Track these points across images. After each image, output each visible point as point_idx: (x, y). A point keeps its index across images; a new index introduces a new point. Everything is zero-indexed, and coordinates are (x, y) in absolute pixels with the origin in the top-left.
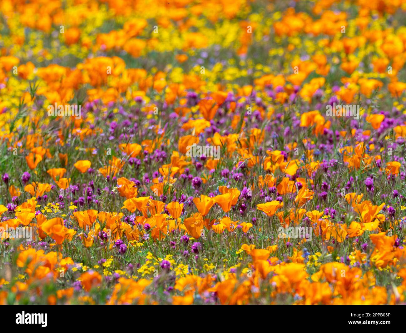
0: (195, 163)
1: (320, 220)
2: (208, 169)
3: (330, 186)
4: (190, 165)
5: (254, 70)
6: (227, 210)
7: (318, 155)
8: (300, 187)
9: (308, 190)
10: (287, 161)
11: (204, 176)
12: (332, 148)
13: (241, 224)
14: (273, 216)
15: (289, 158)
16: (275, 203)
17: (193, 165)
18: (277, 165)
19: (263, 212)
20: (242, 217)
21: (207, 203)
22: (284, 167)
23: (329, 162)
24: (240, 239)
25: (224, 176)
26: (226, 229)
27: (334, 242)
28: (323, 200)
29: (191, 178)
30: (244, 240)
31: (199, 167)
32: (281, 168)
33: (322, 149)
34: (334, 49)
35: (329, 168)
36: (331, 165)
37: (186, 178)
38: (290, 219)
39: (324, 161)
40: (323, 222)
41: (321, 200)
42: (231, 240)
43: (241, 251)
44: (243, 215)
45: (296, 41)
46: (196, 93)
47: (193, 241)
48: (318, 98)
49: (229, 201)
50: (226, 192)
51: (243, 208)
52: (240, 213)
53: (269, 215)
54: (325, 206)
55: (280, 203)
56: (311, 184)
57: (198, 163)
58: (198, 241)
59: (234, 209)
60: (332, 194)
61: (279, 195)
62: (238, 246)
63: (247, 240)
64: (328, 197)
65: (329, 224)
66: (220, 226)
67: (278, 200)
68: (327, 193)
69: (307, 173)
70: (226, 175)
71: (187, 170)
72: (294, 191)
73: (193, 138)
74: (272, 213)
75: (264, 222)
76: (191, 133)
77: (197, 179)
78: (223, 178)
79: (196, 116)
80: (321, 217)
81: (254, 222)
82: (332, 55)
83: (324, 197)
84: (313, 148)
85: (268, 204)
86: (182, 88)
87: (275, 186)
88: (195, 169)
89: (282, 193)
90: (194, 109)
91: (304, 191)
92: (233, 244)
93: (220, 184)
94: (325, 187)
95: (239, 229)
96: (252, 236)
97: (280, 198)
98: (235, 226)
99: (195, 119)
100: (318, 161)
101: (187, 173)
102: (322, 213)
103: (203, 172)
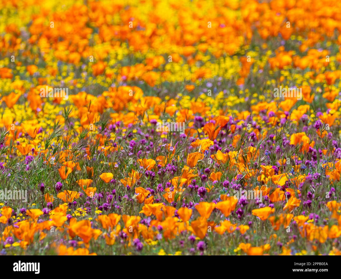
0: (201, 175)
1: (306, 224)
2: (211, 180)
3: (314, 195)
4: (197, 177)
5: (251, 98)
6: (227, 215)
7: (304, 170)
8: (289, 196)
9: (296, 198)
10: (278, 174)
11: (208, 186)
12: (315, 163)
13: (240, 227)
14: (266, 220)
15: (279, 172)
16: (267, 209)
17: (199, 177)
18: (269, 177)
19: (257, 217)
20: (240, 221)
21: (207, 209)
22: (275, 179)
23: (313, 175)
24: (238, 239)
25: (224, 186)
26: (226, 231)
27: (317, 242)
28: (308, 207)
29: (198, 188)
30: (241, 240)
31: (204, 179)
32: (272, 180)
33: (307, 164)
34: (318, 81)
35: (313, 180)
36: (315, 177)
37: (193, 188)
38: (280, 223)
39: (309, 174)
40: (308, 226)
41: (307, 207)
42: (230, 240)
43: (239, 249)
44: (241, 219)
45: (286, 74)
46: (202, 117)
47: (198, 241)
48: (304, 121)
49: (228, 207)
50: (226, 200)
51: (241, 213)
52: (238, 218)
53: (262, 219)
54: (310, 212)
55: (272, 209)
56: (298, 194)
57: (203, 175)
58: (203, 240)
59: (233, 214)
60: (316, 202)
61: (271, 202)
62: (237, 245)
63: (244, 240)
64: (312, 205)
65: (313, 227)
66: (222, 228)
67: (270, 206)
68: (311, 201)
69: (295, 184)
70: (227, 185)
71: (194, 181)
72: (284, 199)
73: (199, 154)
74: (266, 218)
75: (258, 225)
76: (197, 150)
77: (202, 189)
78: (224, 188)
79: (201, 136)
80: (306, 221)
81: (250, 225)
82: (316, 85)
83: (309, 204)
84: (300, 164)
85: (261, 210)
86: (191, 113)
87: (268, 195)
88: (200, 180)
89: (273, 201)
90: (200, 131)
91: (293, 199)
92: (232, 243)
93: (222, 193)
94: (310, 196)
95: (238, 231)
96: (248, 237)
97: (272, 205)
98: (234, 228)
99: (201, 139)
100: (304, 175)
101: (194, 183)
102: (307, 218)
103: (207, 183)
